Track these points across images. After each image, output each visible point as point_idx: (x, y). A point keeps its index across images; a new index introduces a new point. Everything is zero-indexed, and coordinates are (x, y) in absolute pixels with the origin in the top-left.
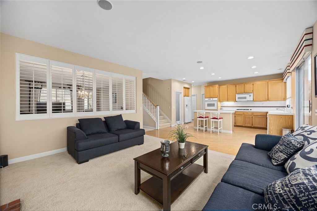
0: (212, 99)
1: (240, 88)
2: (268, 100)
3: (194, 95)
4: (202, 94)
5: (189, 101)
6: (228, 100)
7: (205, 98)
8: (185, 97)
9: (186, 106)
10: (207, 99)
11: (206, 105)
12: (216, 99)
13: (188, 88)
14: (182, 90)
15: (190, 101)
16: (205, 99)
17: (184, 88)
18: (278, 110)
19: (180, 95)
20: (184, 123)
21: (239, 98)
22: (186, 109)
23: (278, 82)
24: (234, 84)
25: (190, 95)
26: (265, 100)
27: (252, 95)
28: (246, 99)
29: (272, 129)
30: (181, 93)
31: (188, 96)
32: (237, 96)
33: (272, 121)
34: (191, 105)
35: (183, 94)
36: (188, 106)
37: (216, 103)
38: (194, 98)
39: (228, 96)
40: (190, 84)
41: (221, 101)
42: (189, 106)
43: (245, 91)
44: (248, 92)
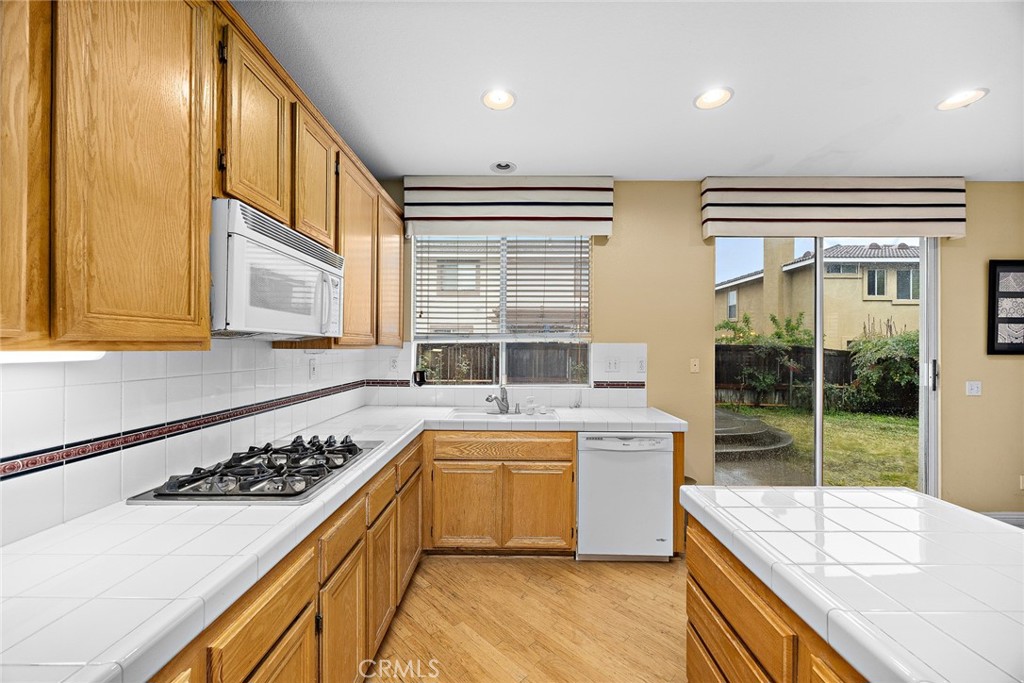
2: (377, 337)
27: (340, 274)
43: (300, 211)
44: (314, 233)
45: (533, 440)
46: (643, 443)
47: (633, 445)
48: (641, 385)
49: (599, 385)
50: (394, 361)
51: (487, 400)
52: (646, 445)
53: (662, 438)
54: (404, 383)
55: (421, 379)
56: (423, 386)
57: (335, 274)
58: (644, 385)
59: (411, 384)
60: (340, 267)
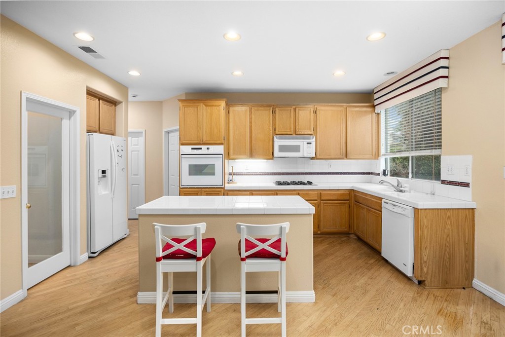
0: (204, 147)
1: (283, 118)
2: (346, 156)
3: (137, 134)
4: (165, 130)
5: (115, 154)
6: (252, 155)
7: (182, 144)
8: (96, 136)
9: (97, 174)
10: (187, 149)
11: (185, 170)
12: (220, 149)
13: (113, 103)
14: (81, 105)
15: (121, 153)
16: (182, 147)
17: (91, 93)
18: (384, 183)
19: (65, 123)
20: (85, 256)
21: (283, 148)
22: (101, 191)
23: (365, 112)
24: (269, 106)
25: (120, 128)
26: (341, 157)
27: (313, 141)
28: (299, 151)
29: (425, 259)
30: (71, 113)
31: (113, 134)
32: (278, 142)
33: (426, 232)
34: (125, 169)
35: (80, 120)
36: (108, 173)
37: (218, 163)
38: (137, 145)
39: (253, 142)
40: (122, 88)
41: (231, 157)
42: (116, 173)
43: (297, 130)
44: (303, 133)
46: (399, 209)
47: (396, 209)
48: (466, 185)
49: (444, 182)
51: (380, 182)
52: (400, 211)
54: (378, 174)
55: (385, 173)
56: (386, 176)
57: (309, 141)
58: (469, 185)
59: (380, 175)
60: (313, 138)
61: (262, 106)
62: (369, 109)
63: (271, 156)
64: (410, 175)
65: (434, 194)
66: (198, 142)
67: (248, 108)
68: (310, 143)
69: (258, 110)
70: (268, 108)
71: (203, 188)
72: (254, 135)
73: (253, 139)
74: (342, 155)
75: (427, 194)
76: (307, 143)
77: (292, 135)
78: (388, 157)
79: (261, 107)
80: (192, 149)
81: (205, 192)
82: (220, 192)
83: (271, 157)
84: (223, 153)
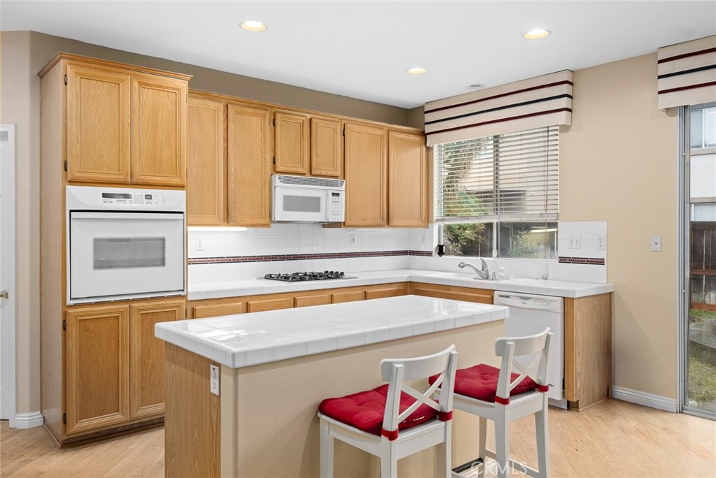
0: (138, 193)
1: (290, 137)
2: (389, 220)
7: (72, 182)
12: (176, 199)
21: (291, 203)
23: (413, 142)
26: (381, 222)
27: (341, 189)
28: (318, 210)
32: (283, 190)
37: (170, 232)
43: (314, 165)
44: (324, 173)
45: (467, 294)
46: (537, 303)
47: (530, 304)
48: (600, 262)
49: (563, 260)
50: (424, 238)
51: (459, 265)
52: (538, 305)
53: (552, 301)
54: (429, 254)
55: (441, 251)
56: (443, 256)
57: (336, 190)
58: (604, 262)
59: (433, 254)
60: (341, 185)
61: (249, 105)
62: (418, 139)
63: (265, 219)
64: (495, 252)
65: (546, 279)
66: (121, 178)
67: (221, 106)
68: (338, 195)
69: (241, 113)
70: (262, 112)
71: (134, 300)
72: (233, 169)
73: (231, 178)
74: (383, 220)
75: (537, 279)
76: (333, 194)
77: (304, 174)
78: (442, 224)
79: (247, 107)
80: (105, 195)
81: (139, 310)
82: (178, 306)
83: (267, 221)
84: (183, 210)
